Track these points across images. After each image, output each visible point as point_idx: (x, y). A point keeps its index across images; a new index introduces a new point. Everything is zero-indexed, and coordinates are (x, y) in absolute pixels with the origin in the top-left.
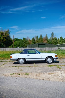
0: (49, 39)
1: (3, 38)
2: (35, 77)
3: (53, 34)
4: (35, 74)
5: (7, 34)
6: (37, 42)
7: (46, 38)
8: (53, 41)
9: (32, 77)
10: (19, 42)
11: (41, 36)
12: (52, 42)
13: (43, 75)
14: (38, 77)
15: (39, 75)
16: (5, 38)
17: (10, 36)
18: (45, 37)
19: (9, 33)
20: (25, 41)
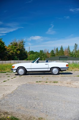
0: (71, 51)
1: (17, 50)
2: (66, 85)
3: (76, 45)
4: (65, 82)
5: (21, 46)
6: (57, 55)
7: (68, 51)
8: (77, 55)
9: (62, 85)
10: (35, 55)
11: (62, 48)
12: (75, 55)
13: (75, 83)
14: (69, 85)
15: (70, 83)
16: (19, 49)
17: (24, 48)
18: (66, 49)
19: (24, 44)
20: (42, 54)
